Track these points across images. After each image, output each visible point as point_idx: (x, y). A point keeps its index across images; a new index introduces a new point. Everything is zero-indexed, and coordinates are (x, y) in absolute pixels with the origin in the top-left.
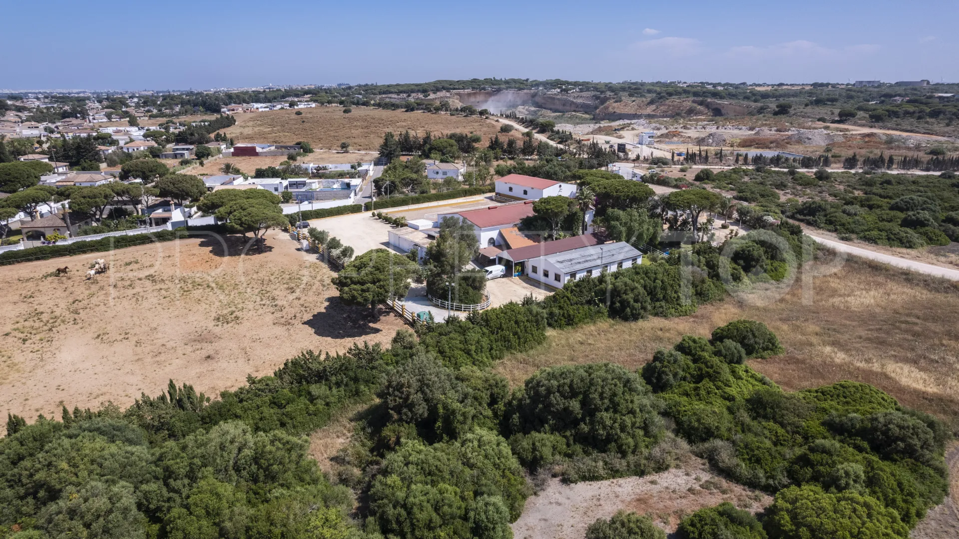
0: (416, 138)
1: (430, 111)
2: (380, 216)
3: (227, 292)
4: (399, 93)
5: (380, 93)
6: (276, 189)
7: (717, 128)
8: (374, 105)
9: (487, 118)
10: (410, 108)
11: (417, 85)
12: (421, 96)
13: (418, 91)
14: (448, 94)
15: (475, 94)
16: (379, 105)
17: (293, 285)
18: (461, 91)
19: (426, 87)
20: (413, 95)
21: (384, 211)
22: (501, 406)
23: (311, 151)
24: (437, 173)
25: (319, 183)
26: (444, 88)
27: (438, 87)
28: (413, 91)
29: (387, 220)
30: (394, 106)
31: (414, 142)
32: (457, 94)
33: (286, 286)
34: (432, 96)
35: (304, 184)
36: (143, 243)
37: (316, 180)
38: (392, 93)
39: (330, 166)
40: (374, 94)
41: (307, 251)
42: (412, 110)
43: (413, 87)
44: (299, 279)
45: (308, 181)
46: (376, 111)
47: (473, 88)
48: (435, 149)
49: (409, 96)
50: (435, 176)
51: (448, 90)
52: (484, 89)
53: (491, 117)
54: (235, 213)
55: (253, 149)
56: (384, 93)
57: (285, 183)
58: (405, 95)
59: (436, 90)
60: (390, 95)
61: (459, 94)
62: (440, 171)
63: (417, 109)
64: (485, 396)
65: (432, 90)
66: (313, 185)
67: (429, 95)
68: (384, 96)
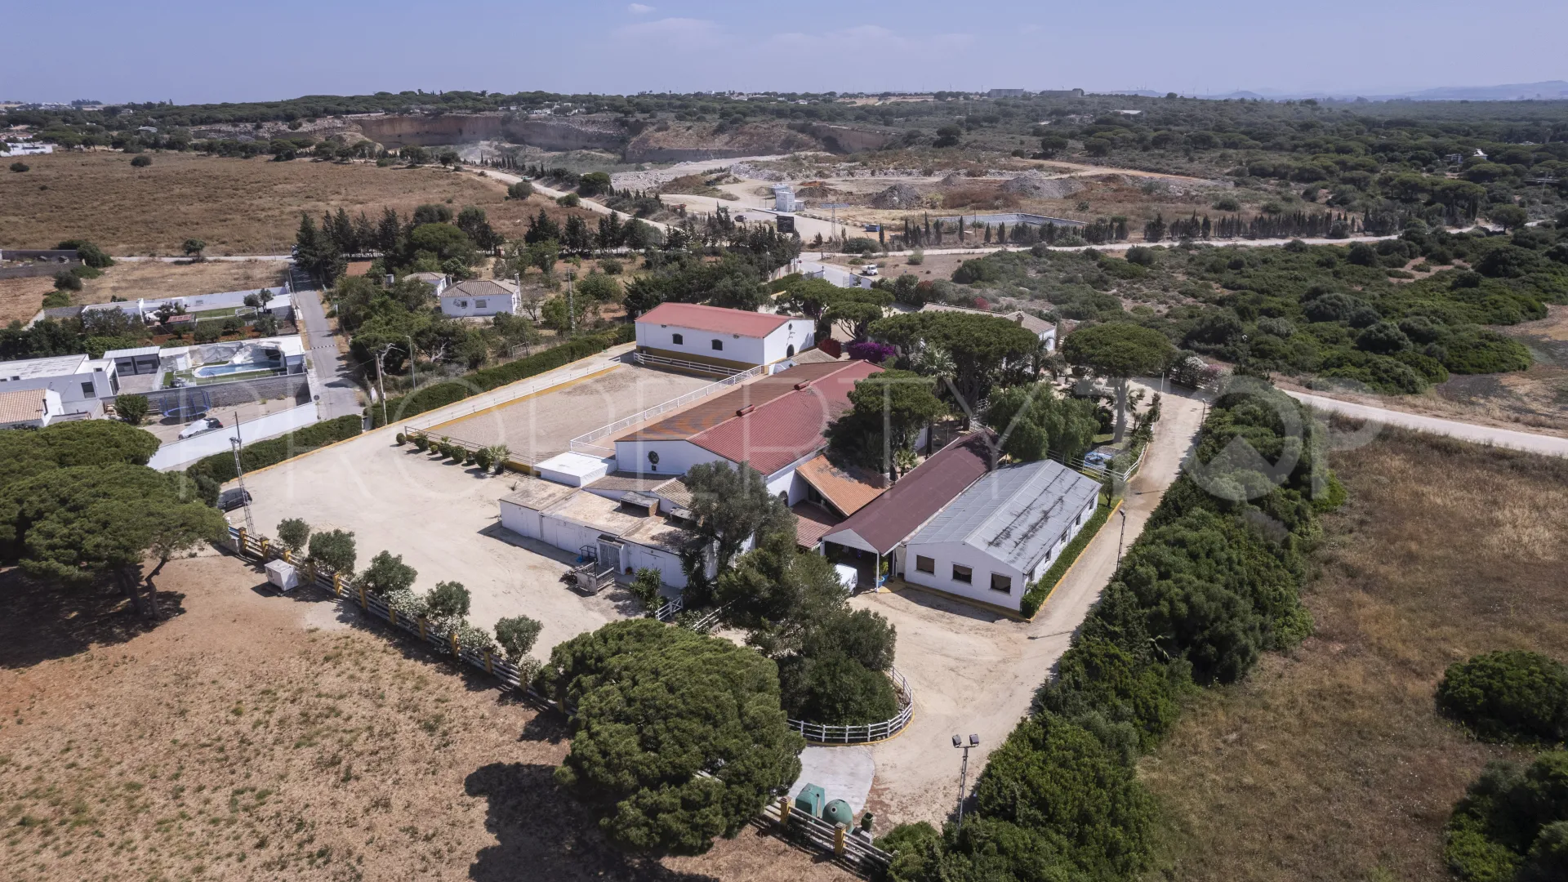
0: (362, 220)
1: (328, 158)
2: (421, 443)
4: (235, 121)
5: (194, 123)
6: (88, 388)
7: (873, 174)
8: (196, 148)
9: (460, 169)
10: (283, 153)
11: (270, 106)
12: (283, 127)
13: (277, 118)
14: (338, 123)
15: (391, 121)
16: (210, 148)
17: (330, 745)
18: (364, 116)
19: (289, 109)
20: (267, 125)
21: (419, 424)
24: (464, 304)
25: (192, 353)
26: (327, 112)
27: (316, 107)
28: (265, 118)
29: (450, 454)
30: (248, 151)
31: (362, 232)
32: (355, 121)
33: (308, 753)
34: (306, 127)
35: (154, 363)
37: (186, 349)
38: (219, 121)
39: (184, 300)
40: (181, 124)
41: (295, 593)
42: (287, 156)
43: (263, 110)
44: (334, 711)
45: (164, 353)
46: (207, 160)
47: (388, 111)
48: (421, 246)
49: (259, 127)
50: (462, 311)
51: (337, 114)
52: (407, 111)
53: (465, 167)
56: (202, 122)
57: (108, 364)
58: (249, 126)
59: (314, 116)
60: (217, 127)
61: (359, 122)
62: (470, 301)
65: (304, 116)
66: (179, 360)
67: (300, 125)
68: (203, 128)
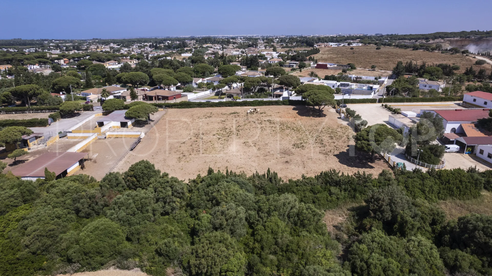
0: (416, 65)
1: (428, 50)
2: (386, 106)
3: (301, 133)
4: (410, 39)
5: (399, 39)
6: (333, 86)
8: (394, 46)
9: (467, 55)
10: (415, 48)
11: (423, 35)
12: (424, 41)
13: (423, 39)
14: (442, 41)
15: (461, 41)
16: (397, 46)
17: (332, 135)
18: (452, 39)
19: (428, 36)
20: (419, 41)
21: (389, 104)
22: (438, 227)
23: (355, 68)
24: (426, 86)
25: (356, 85)
26: (440, 37)
27: (436, 36)
28: (419, 39)
29: (390, 109)
30: (406, 47)
31: (415, 68)
32: (448, 40)
33: (329, 135)
34: (431, 41)
35: (348, 85)
36: (269, 105)
38: (406, 39)
39: (364, 77)
40: (395, 40)
41: (343, 120)
42: (417, 49)
43: (420, 36)
44: (336, 133)
45: (350, 84)
46: (395, 49)
47: (461, 37)
48: (427, 72)
49: (417, 41)
50: (424, 88)
51: (442, 38)
52: (469, 37)
53: (470, 55)
54: (311, 96)
55: (326, 65)
56: (401, 39)
57: (339, 84)
58: (414, 41)
59: (436, 38)
60: (405, 41)
61: (450, 41)
62: (428, 85)
63: (420, 49)
64: (429, 219)
65: (432, 38)
66: (353, 86)
67: (429, 41)
68: (401, 41)
